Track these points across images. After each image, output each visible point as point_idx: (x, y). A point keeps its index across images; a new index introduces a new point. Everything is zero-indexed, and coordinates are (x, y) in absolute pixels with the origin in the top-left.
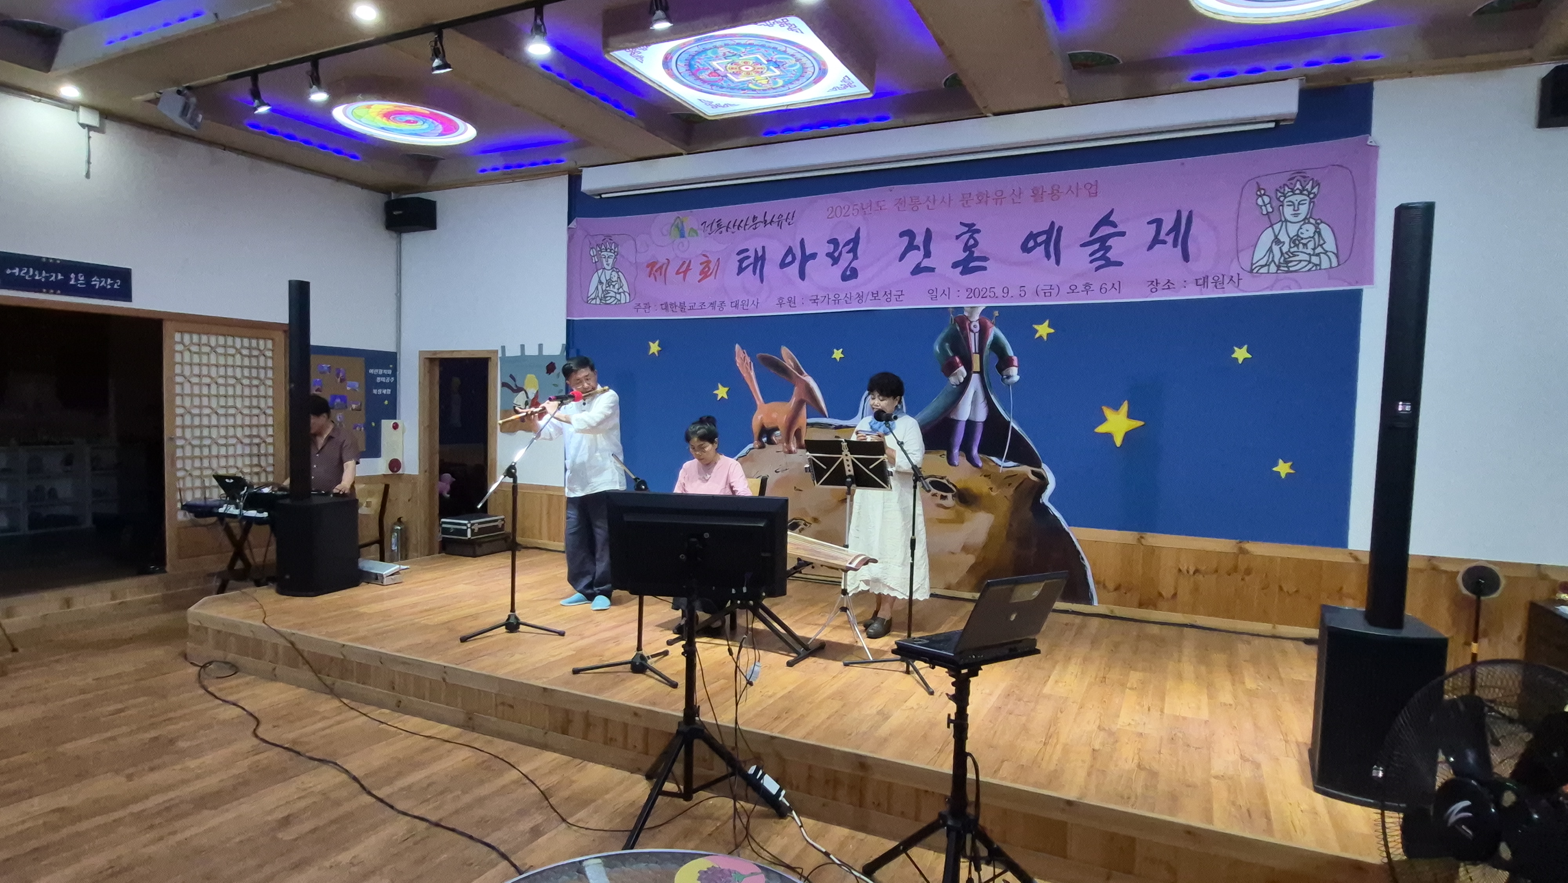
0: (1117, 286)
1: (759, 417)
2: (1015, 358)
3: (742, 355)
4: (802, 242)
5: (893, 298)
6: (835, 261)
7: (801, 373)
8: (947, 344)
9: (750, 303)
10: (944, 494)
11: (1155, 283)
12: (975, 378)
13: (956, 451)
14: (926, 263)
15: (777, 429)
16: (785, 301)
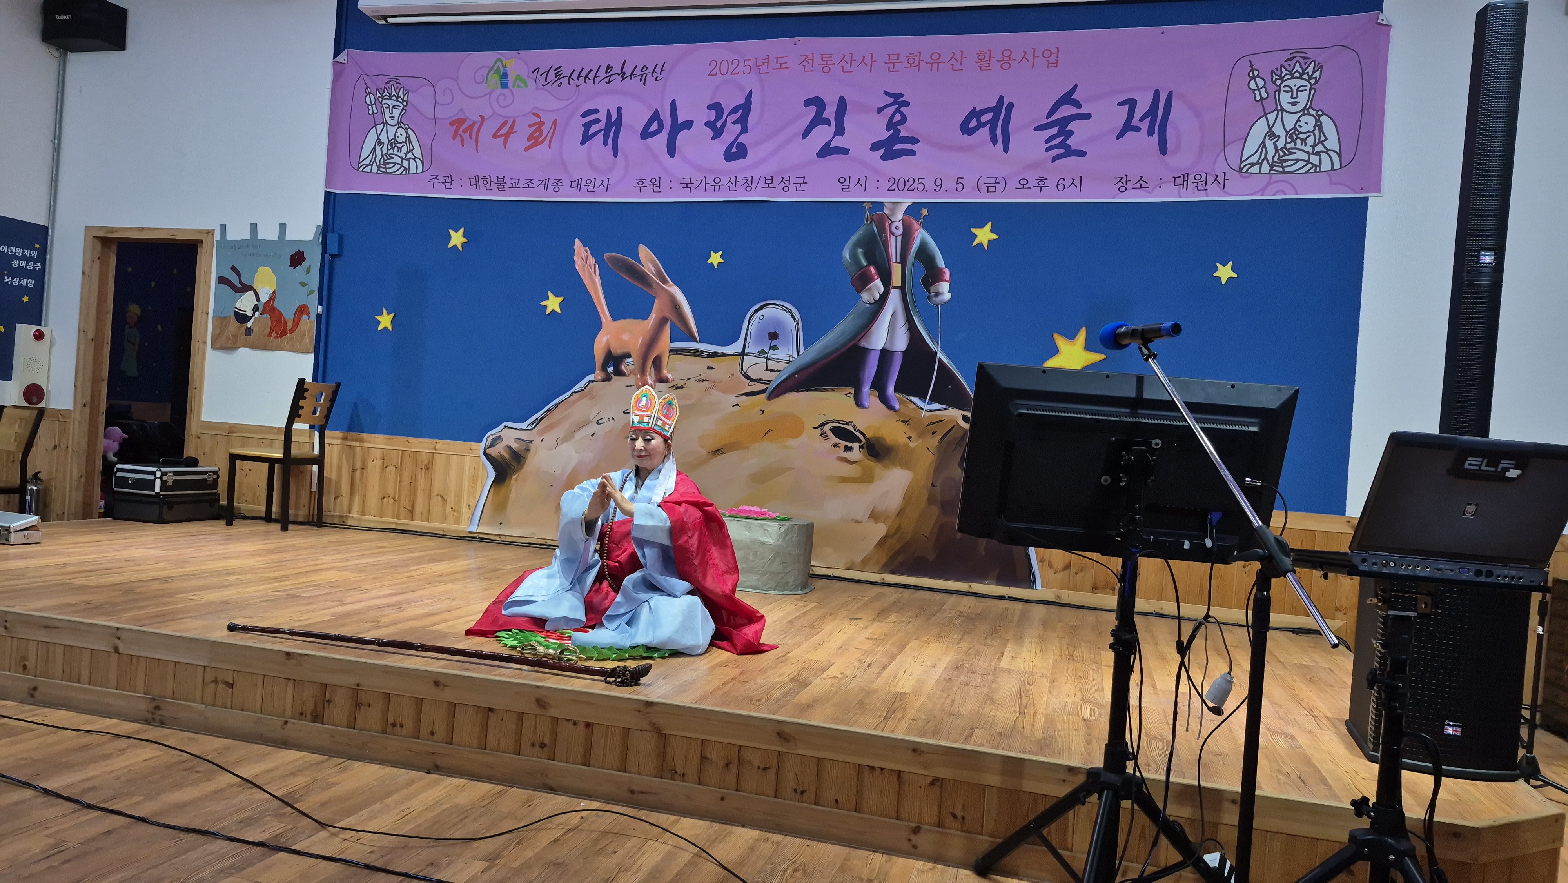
0: (1078, 183)
1: (605, 339)
2: (947, 271)
3: (584, 255)
4: (673, 105)
5: (792, 186)
6: (718, 133)
7: (665, 281)
8: (860, 250)
9: (598, 183)
10: (849, 444)
11: (1124, 180)
12: (895, 296)
13: (866, 389)
14: (837, 142)
15: (629, 356)
16: (647, 183)
